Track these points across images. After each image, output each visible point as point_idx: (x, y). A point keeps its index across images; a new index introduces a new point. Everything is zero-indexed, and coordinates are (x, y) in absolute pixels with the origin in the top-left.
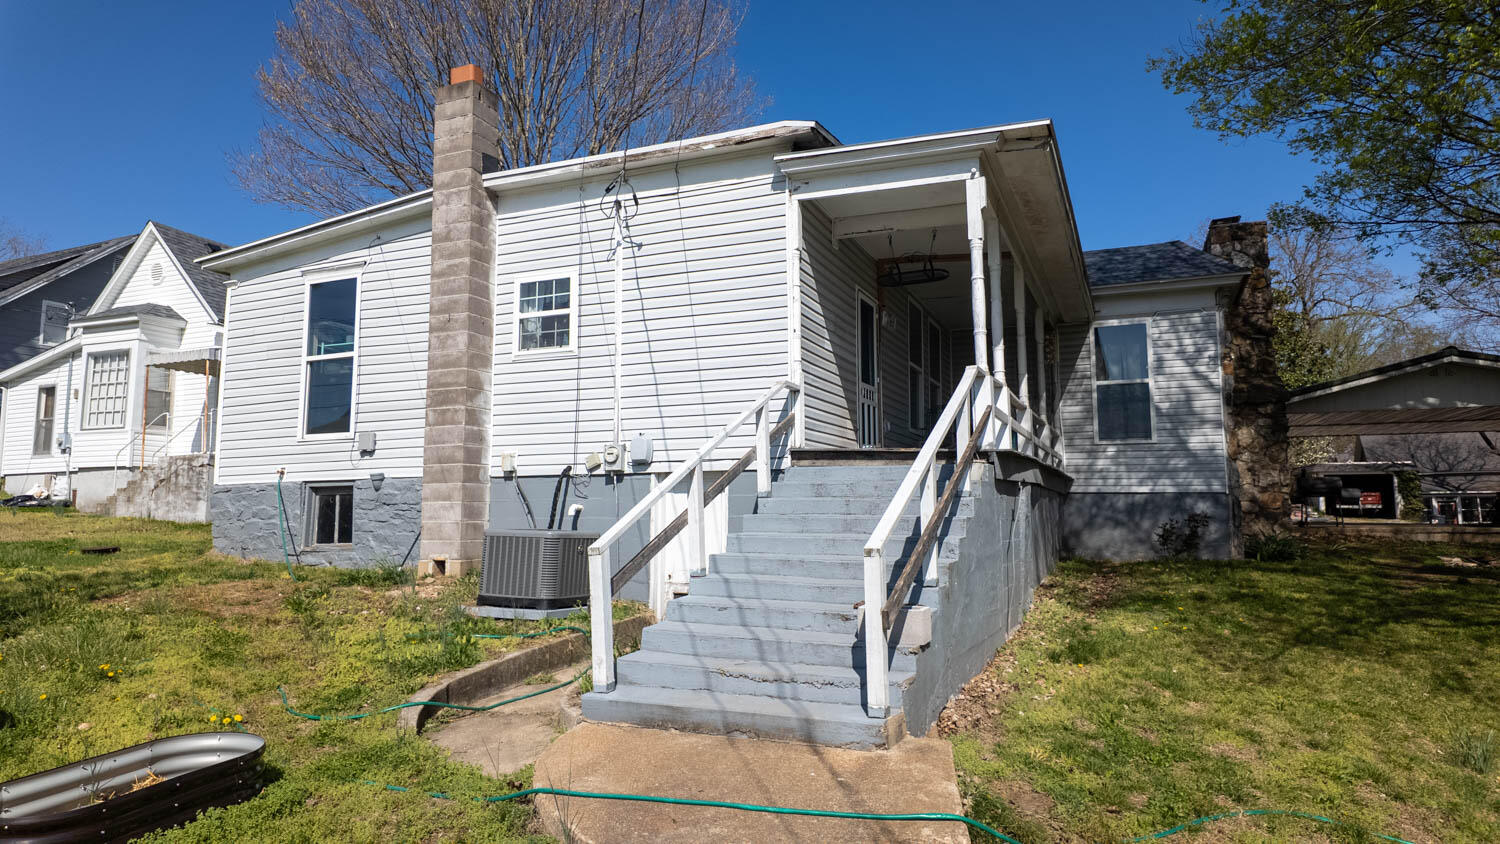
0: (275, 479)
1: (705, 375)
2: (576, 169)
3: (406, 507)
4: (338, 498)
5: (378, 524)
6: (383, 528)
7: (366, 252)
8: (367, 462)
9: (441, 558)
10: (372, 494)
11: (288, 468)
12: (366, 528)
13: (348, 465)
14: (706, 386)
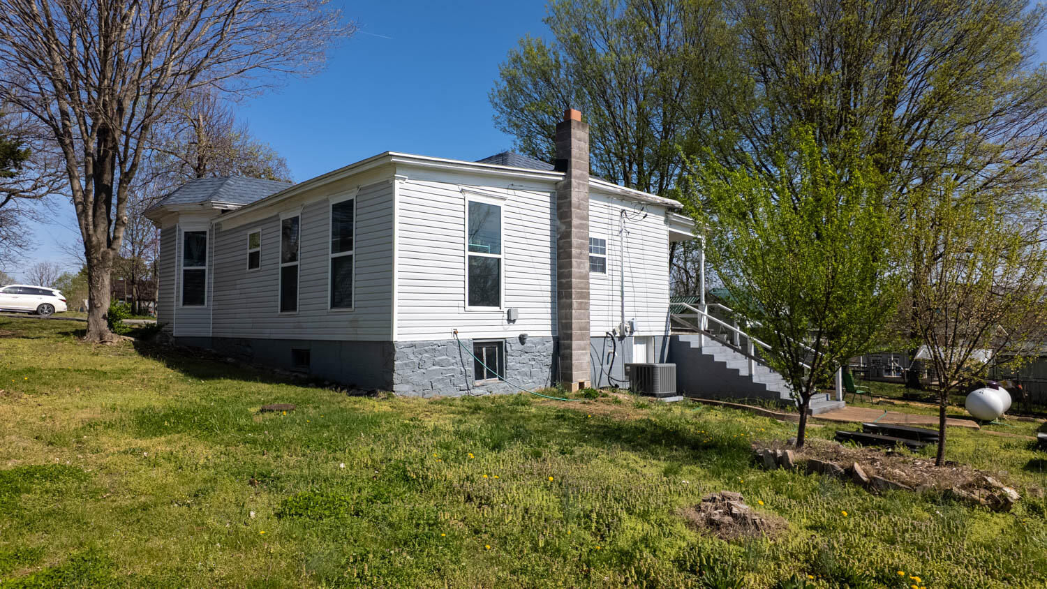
0: (449, 337)
1: (649, 295)
2: (618, 190)
3: (538, 354)
4: (484, 349)
5: (521, 365)
6: (523, 367)
7: (505, 191)
8: (512, 327)
9: (582, 381)
10: (519, 346)
11: (459, 329)
12: (514, 368)
13: (501, 328)
14: (649, 300)
